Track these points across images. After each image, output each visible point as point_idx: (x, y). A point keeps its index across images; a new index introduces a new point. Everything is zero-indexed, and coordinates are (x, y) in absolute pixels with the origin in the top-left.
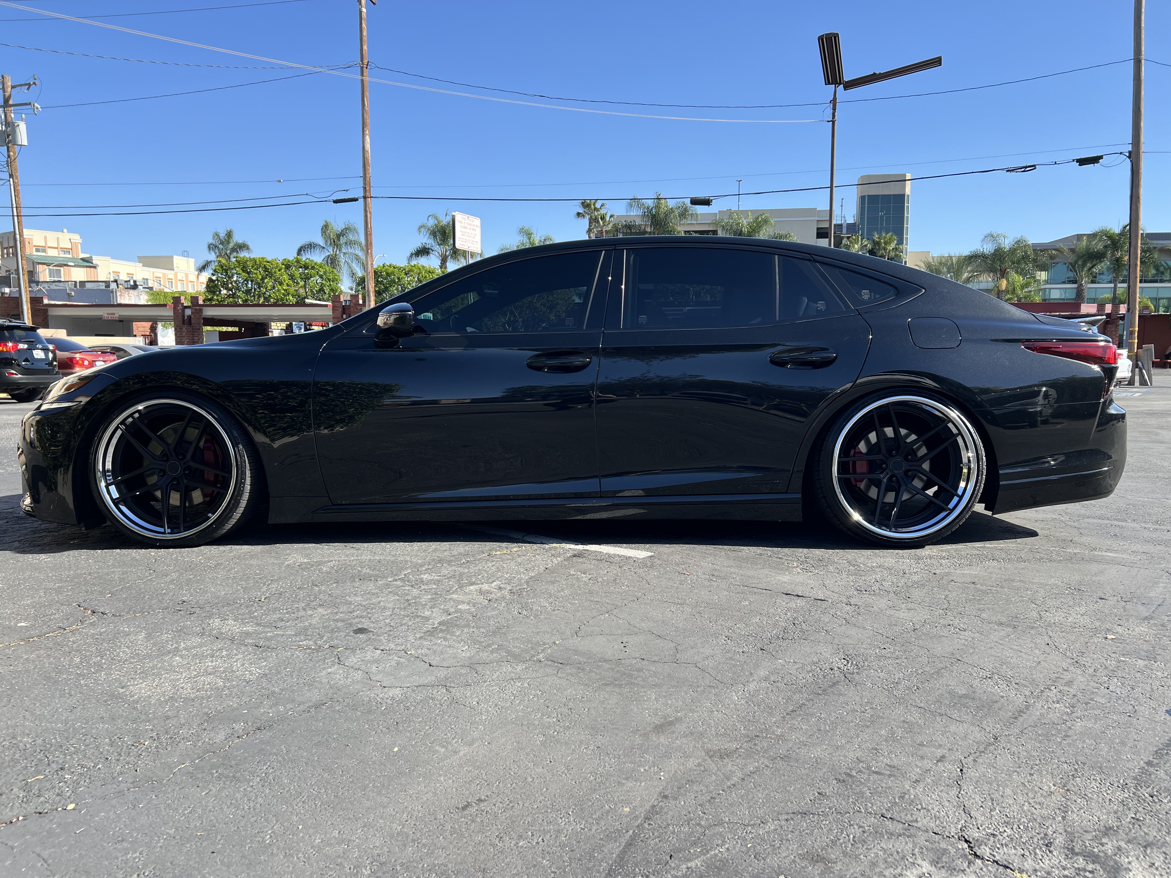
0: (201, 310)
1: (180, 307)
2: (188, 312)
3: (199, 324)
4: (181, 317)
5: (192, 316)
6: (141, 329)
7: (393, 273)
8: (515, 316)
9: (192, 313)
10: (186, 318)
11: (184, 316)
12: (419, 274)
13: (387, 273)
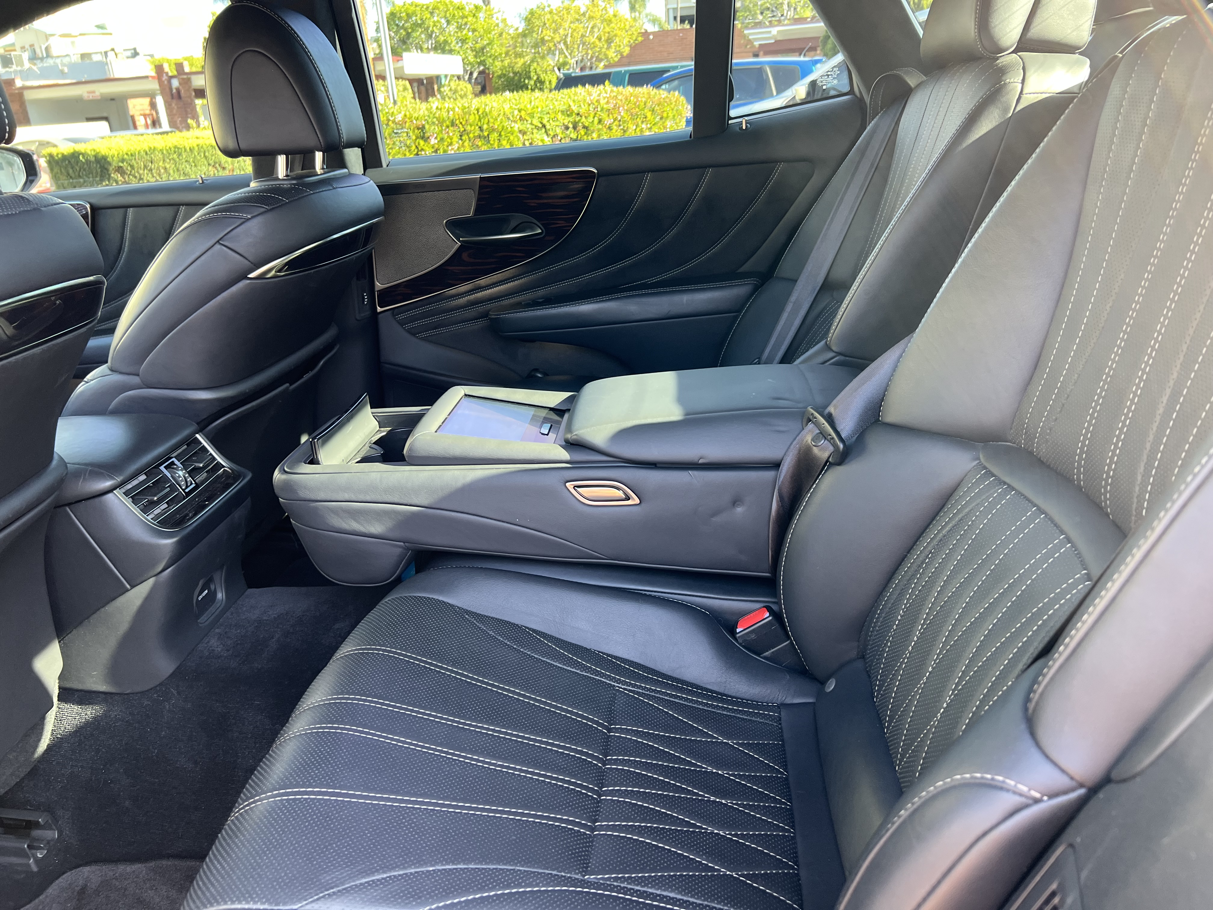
0: (189, 80)
1: (165, 78)
2: (175, 83)
3: (190, 97)
4: (168, 90)
5: (181, 88)
6: (139, 107)
7: (414, 13)
8: (566, 57)
9: (180, 84)
10: (174, 91)
11: (171, 89)
12: (446, 12)
13: (407, 15)
